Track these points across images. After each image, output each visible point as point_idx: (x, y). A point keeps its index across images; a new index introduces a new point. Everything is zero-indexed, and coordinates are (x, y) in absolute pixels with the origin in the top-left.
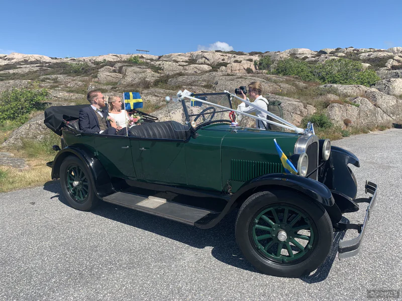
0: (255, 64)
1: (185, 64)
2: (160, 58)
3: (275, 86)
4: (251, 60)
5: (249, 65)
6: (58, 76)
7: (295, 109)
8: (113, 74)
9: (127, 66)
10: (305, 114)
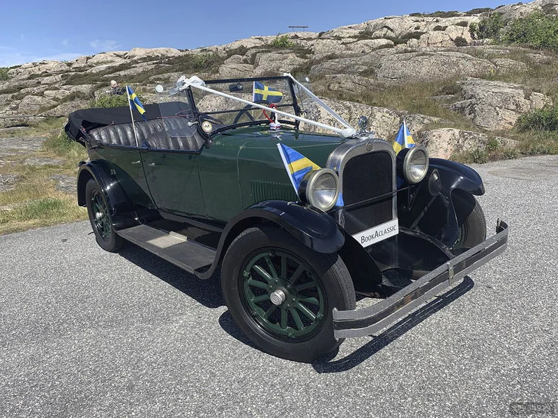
0: (472, 30)
1: (351, 40)
2: (320, 35)
3: (485, 63)
4: (464, 24)
5: (461, 32)
6: (172, 74)
7: (505, 101)
8: (240, 66)
9: (263, 52)
10: (525, 109)
